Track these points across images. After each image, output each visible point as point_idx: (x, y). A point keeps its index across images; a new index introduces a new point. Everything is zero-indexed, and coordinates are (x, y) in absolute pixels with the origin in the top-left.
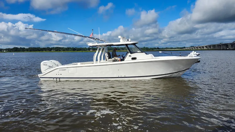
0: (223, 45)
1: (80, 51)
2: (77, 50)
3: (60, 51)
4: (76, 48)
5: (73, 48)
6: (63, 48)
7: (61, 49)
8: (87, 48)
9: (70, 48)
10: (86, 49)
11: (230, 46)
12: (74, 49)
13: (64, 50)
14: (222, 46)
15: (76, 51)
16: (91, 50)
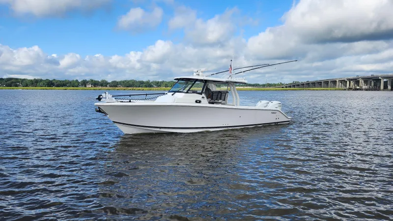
0: (350, 80)
1: (64, 88)
2: (58, 86)
3: (17, 86)
4: (54, 81)
5: (47, 80)
6: (24, 79)
7: (19, 82)
8: (80, 81)
9: (41, 80)
10: (76, 84)
11: (363, 81)
12: (50, 84)
13: (27, 86)
14: (348, 82)
15: (53, 87)
16: (88, 86)
